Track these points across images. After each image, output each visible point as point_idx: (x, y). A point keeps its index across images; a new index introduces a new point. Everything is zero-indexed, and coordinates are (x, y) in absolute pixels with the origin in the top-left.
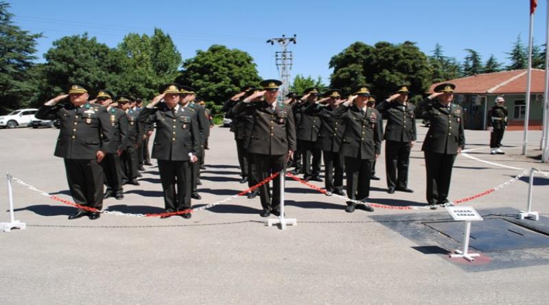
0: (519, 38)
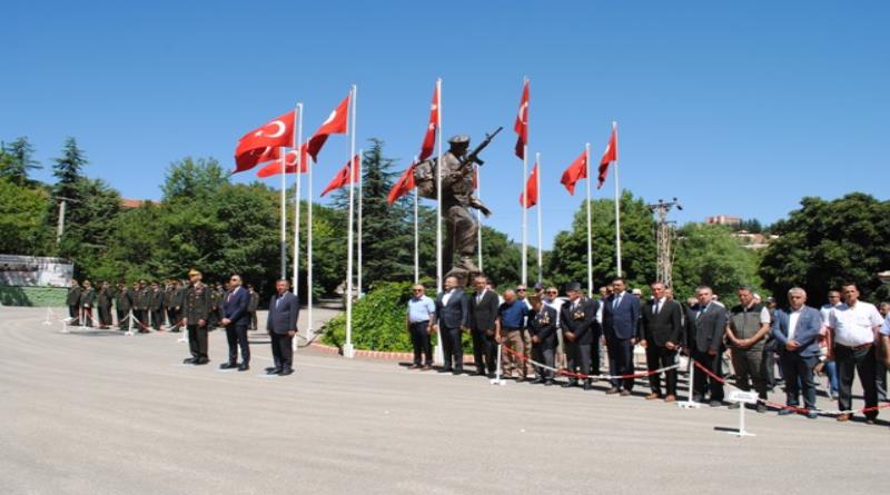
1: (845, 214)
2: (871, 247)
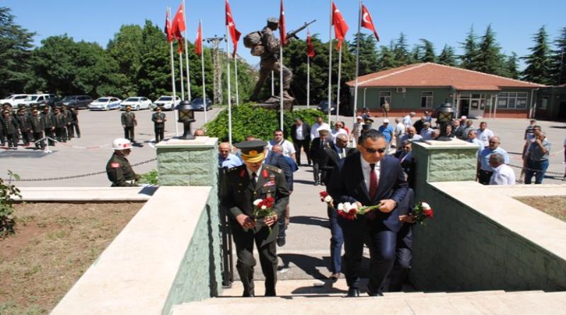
0: (472, 29)
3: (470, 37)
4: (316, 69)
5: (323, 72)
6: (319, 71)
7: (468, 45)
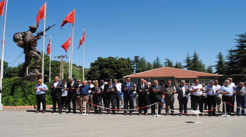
0: (188, 54)
1: (109, 62)
2: (115, 70)
3: (188, 57)
4: (110, 71)
5: (114, 72)
6: (112, 72)
7: (187, 61)
